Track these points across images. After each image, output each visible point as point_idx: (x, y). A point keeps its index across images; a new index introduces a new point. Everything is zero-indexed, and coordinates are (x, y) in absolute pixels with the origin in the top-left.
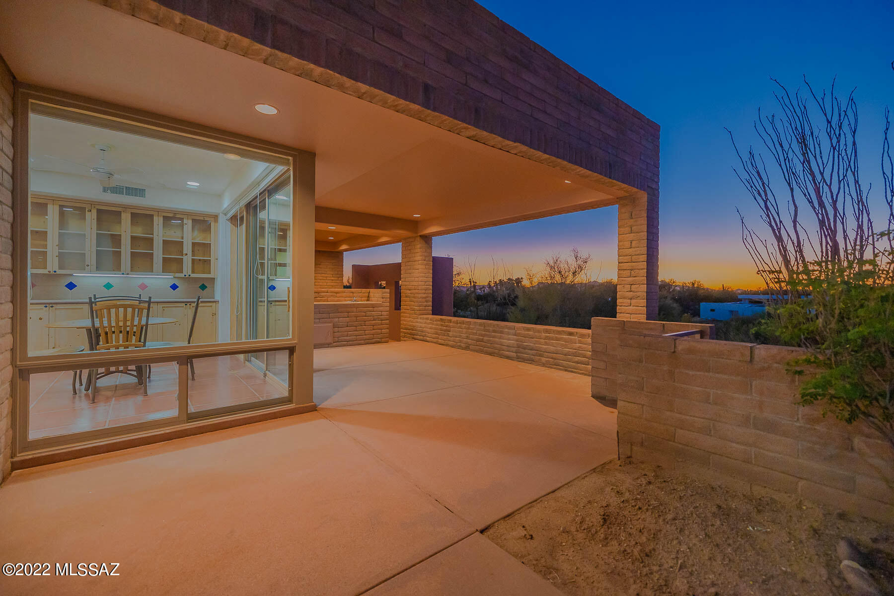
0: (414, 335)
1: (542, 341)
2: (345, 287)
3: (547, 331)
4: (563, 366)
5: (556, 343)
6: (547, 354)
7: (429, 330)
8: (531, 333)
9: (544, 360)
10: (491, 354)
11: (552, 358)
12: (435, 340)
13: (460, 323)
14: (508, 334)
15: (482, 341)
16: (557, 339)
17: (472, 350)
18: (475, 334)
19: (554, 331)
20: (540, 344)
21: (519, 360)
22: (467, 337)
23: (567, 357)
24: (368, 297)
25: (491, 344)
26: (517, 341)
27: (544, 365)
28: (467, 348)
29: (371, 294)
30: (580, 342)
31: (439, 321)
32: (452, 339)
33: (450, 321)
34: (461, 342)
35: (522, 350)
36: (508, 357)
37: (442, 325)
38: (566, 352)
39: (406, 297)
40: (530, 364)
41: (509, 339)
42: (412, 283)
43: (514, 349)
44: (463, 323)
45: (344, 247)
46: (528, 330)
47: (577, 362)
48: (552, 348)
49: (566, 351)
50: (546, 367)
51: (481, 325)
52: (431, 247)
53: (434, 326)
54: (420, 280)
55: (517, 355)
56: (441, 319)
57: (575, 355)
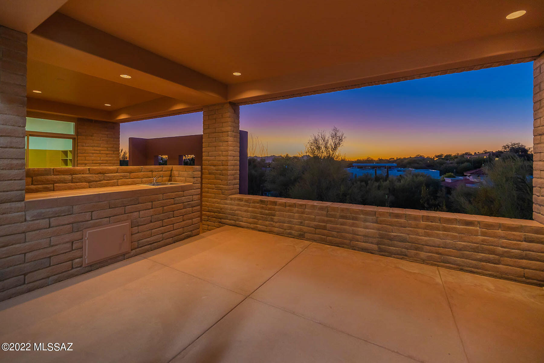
0: (221, 219)
1: (420, 231)
2: (123, 163)
3: (428, 219)
4: (457, 265)
5: (443, 234)
6: (428, 247)
7: (244, 214)
8: (402, 220)
9: (423, 255)
10: (338, 245)
11: (437, 253)
12: (252, 226)
13: (290, 206)
14: (365, 221)
15: (324, 228)
16: (445, 229)
17: (308, 239)
18: (314, 220)
19: (440, 219)
20: (417, 234)
21: (382, 253)
22: (301, 223)
23: (462, 252)
24: (171, 176)
25: (338, 232)
26: (379, 229)
27: (424, 261)
28: (301, 236)
29: (175, 173)
30: (484, 234)
31: (258, 203)
32: (277, 224)
33: (275, 203)
34: (291, 228)
35: (386, 241)
36: (365, 249)
37: (262, 208)
38: (461, 246)
39: (210, 174)
40: (401, 259)
41: (366, 228)
42: (218, 158)
43: (375, 240)
44: (294, 205)
45: (123, 117)
46: (397, 216)
47: (481, 260)
48: (437, 241)
49: (460, 244)
50: (427, 264)
51: (321, 208)
52: (238, 117)
53: (250, 209)
54: (229, 154)
55: (379, 248)
56: (262, 202)
57: (476, 250)
